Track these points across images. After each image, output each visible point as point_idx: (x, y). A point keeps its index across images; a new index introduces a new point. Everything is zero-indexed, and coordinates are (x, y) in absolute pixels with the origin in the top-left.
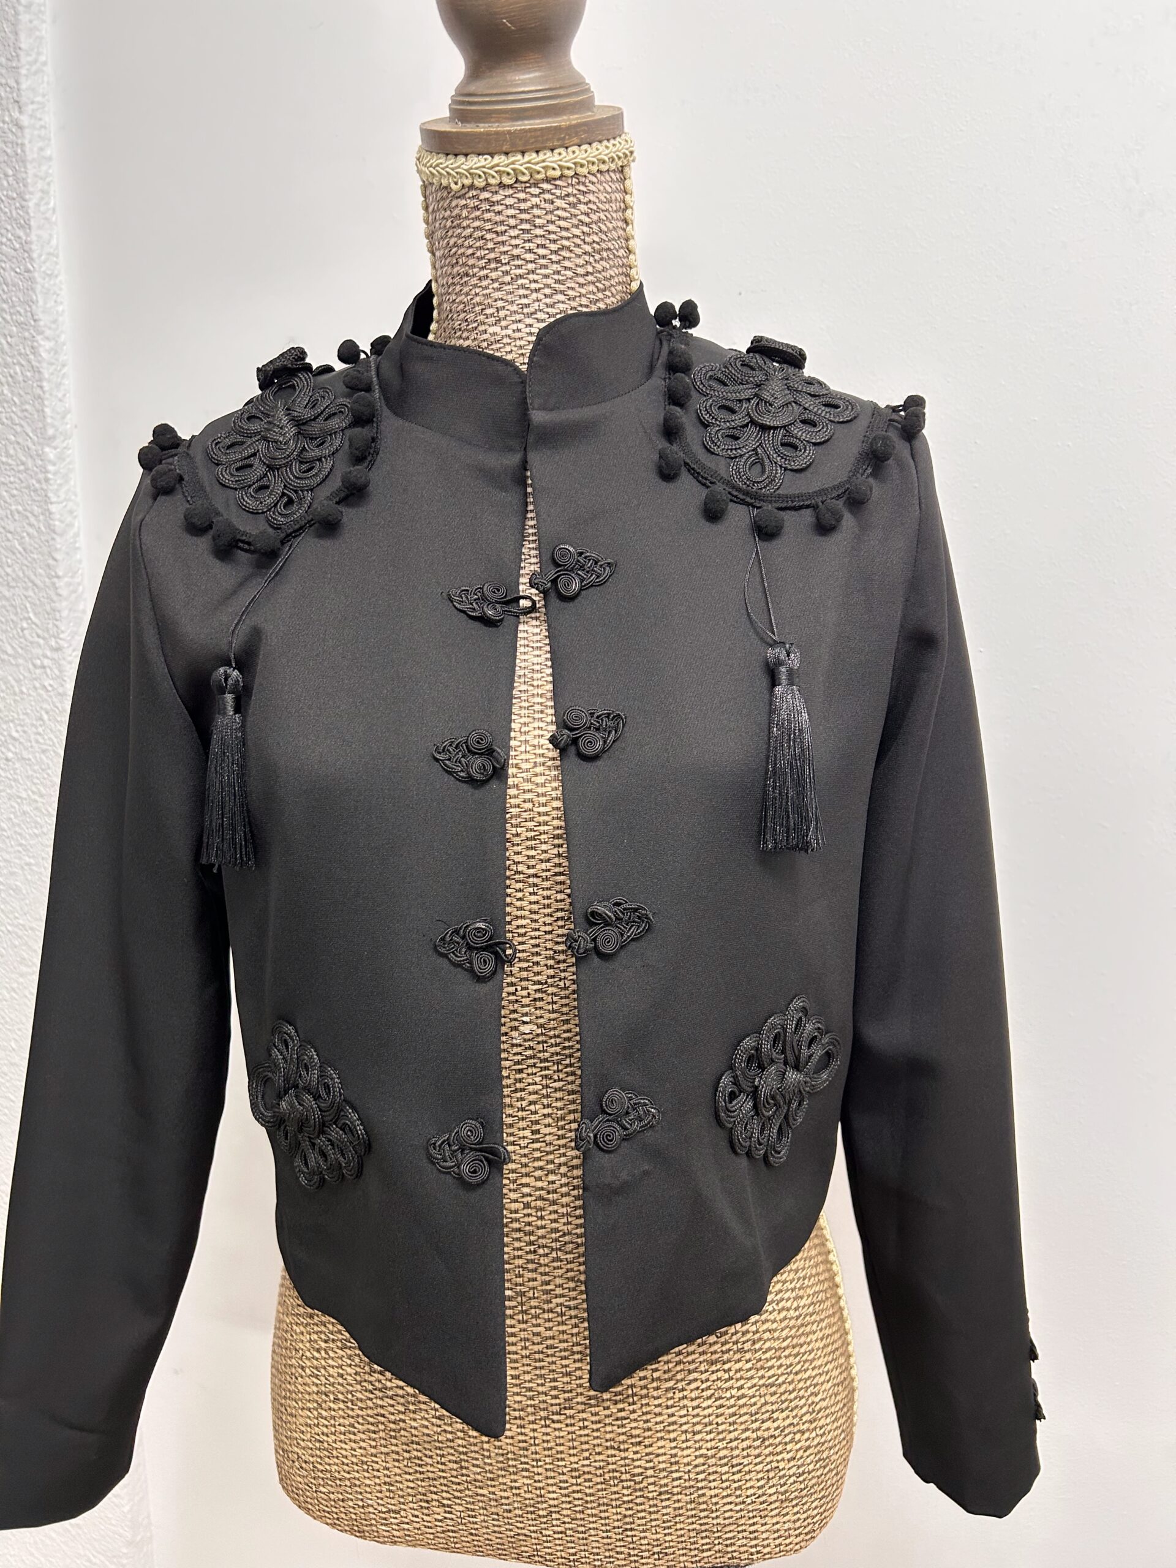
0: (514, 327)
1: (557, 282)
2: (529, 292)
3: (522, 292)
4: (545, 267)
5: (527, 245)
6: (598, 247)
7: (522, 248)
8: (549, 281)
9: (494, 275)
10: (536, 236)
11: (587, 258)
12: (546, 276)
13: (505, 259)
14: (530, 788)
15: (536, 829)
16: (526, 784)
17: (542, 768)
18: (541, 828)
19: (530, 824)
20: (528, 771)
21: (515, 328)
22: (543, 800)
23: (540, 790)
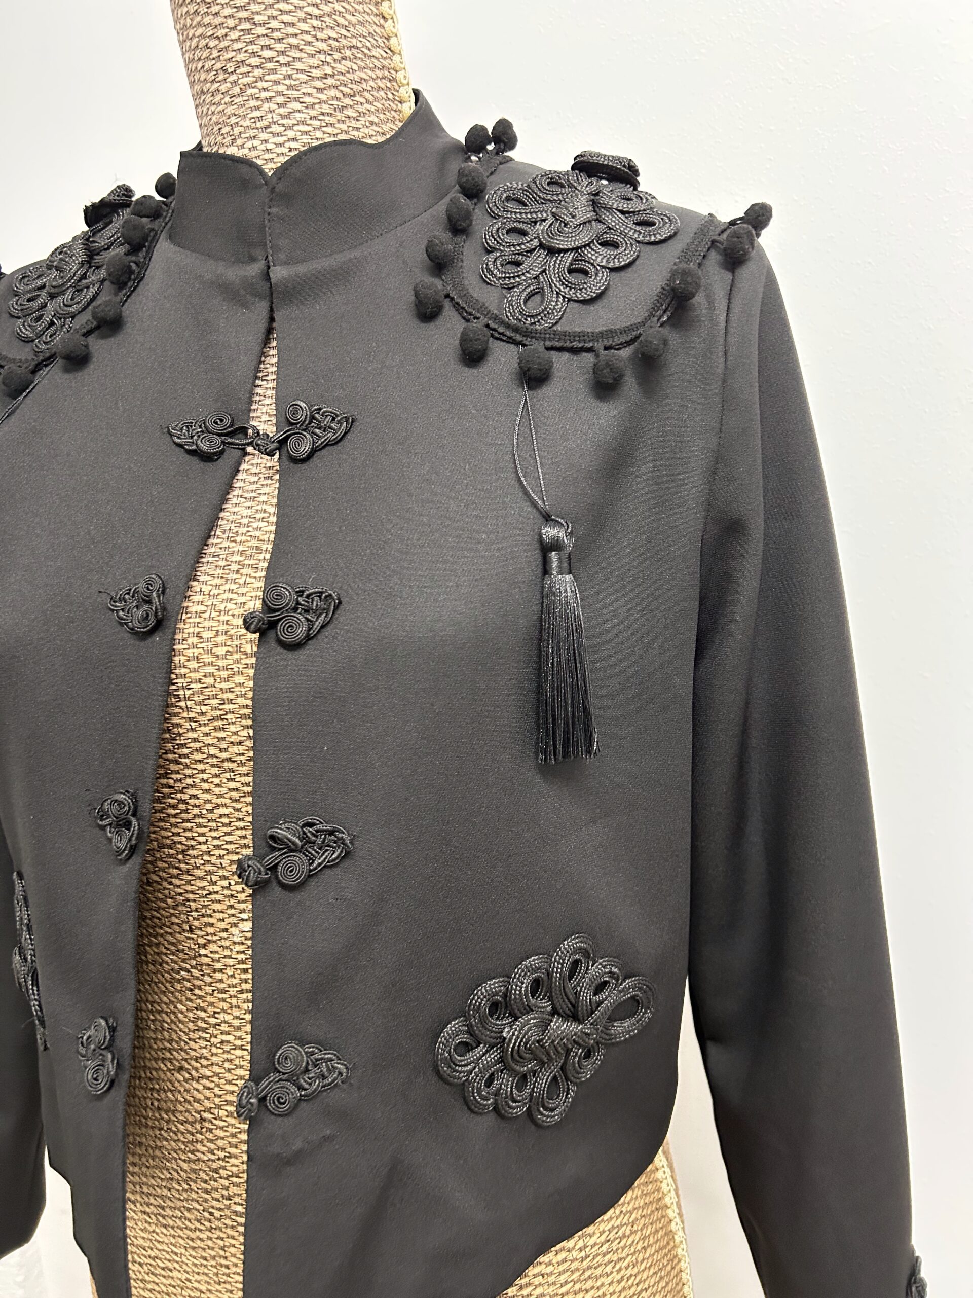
0: (249, 144)
1: (290, 87)
2: (260, 103)
3: (253, 103)
4: (274, 71)
5: (250, 48)
6: (337, 44)
7: (246, 51)
8: (281, 88)
9: (223, 88)
10: (259, 36)
11: (322, 57)
12: (277, 82)
13: (230, 67)
14: (210, 660)
15: (221, 707)
16: (205, 656)
17: (224, 637)
18: (226, 707)
19: (215, 702)
20: (209, 640)
21: (251, 146)
22: (224, 674)
23: (221, 663)
